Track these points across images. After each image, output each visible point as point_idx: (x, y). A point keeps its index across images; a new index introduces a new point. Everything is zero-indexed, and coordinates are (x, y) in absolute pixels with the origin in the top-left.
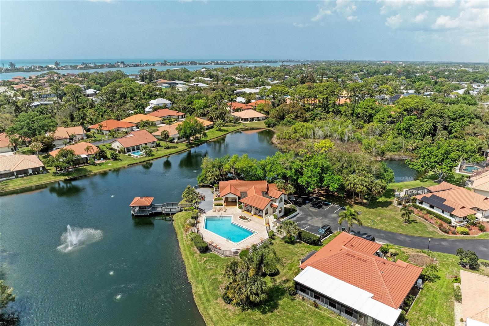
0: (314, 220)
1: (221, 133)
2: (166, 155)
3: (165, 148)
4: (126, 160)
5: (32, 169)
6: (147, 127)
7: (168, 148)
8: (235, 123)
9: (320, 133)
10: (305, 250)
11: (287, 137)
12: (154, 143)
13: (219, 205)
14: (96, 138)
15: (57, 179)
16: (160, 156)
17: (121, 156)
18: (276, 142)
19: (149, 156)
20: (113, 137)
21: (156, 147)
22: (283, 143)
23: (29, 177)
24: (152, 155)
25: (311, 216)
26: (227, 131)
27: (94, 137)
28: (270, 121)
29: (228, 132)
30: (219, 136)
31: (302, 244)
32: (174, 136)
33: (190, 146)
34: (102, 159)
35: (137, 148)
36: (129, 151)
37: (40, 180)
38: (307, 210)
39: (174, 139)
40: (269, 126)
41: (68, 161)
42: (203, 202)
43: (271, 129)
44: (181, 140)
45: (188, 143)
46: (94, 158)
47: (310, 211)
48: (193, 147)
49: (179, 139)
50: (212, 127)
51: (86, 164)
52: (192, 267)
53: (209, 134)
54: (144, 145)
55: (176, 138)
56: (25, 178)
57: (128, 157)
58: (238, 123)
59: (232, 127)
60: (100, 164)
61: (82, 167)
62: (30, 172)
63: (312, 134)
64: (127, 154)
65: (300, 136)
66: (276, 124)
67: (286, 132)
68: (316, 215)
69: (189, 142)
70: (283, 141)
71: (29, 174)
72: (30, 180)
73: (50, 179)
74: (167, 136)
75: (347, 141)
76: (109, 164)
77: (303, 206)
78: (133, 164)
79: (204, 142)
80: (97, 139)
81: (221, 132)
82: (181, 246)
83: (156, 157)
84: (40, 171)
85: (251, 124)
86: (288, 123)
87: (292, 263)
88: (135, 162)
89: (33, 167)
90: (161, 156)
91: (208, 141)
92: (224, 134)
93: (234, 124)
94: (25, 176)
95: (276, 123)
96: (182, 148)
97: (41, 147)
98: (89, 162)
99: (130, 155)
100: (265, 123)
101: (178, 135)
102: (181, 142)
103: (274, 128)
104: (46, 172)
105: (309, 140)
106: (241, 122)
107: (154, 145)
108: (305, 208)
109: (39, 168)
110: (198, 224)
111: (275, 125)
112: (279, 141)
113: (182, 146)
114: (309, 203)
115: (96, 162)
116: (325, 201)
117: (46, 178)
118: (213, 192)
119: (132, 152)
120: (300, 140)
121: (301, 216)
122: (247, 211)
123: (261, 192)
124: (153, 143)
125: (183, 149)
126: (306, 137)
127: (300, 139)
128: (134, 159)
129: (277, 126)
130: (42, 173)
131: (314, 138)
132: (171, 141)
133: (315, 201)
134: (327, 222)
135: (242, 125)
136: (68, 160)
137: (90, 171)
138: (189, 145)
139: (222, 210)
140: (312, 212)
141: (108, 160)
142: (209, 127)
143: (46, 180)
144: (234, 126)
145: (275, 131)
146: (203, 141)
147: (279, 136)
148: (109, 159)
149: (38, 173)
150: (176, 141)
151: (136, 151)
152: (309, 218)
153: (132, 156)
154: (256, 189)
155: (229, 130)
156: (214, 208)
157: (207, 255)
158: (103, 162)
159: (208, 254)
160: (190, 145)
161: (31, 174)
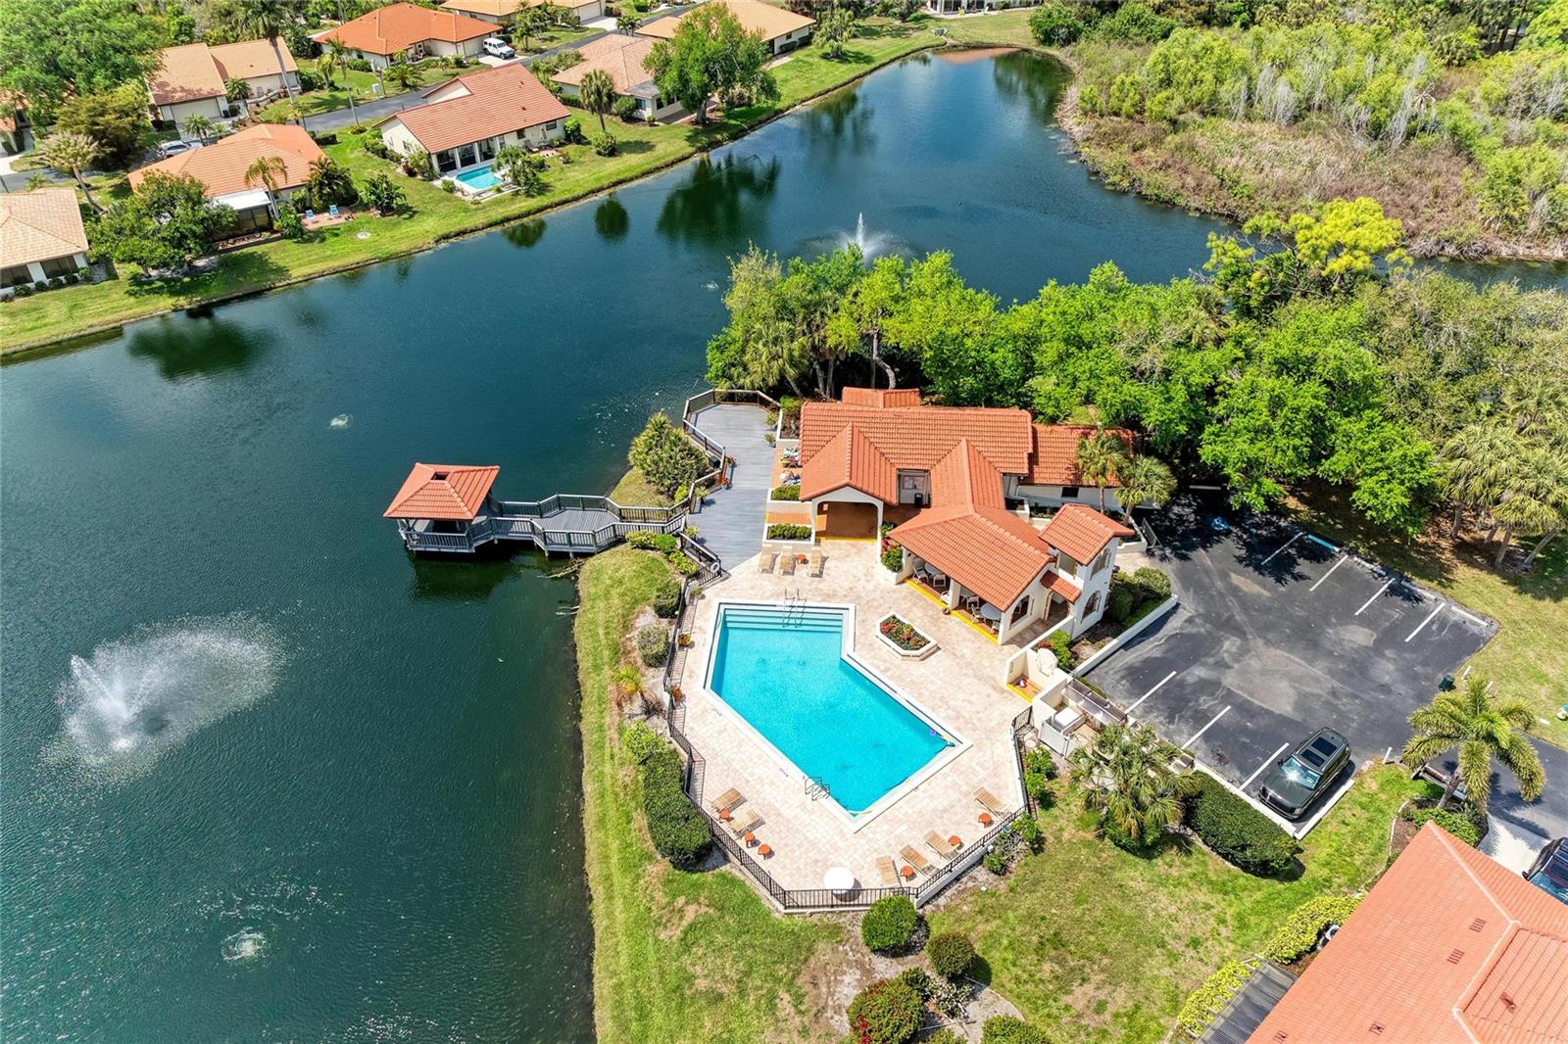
0: (1255, 664)
1: (843, 72)
2: (597, 185)
3: (599, 153)
4: (431, 213)
5: (43, 263)
6: (547, 35)
7: (613, 151)
8: (903, 17)
9: (1282, 94)
10: (1208, 907)
11: (1127, 106)
12: (555, 127)
13: (792, 537)
14: (337, 89)
15: (145, 308)
16: (576, 194)
17: (411, 191)
18: (1076, 129)
19: (528, 194)
20: (405, 85)
21: (562, 145)
22: (1109, 139)
23: (32, 299)
24: (543, 189)
25: (1238, 631)
26: (868, 60)
27: (332, 84)
28: (1055, 14)
29: (873, 66)
30: (830, 86)
31: (1192, 860)
32: (641, 94)
33: (705, 140)
34: (333, 207)
35: (485, 149)
36: (447, 163)
37: (77, 313)
38: (1219, 584)
39: (639, 104)
40: (1048, 38)
41: (178, 235)
42: (719, 496)
43: (1054, 51)
44: (668, 110)
45: (696, 123)
46: (303, 206)
47: (1235, 590)
48: (719, 144)
49: (660, 105)
50: (806, 42)
51: (266, 235)
52: (624, 960)
53: (791, 73)
54: (512, 142)
55: (648, 103)
56: (19, 302)
57: (442, 200)
58: (917, 19)
59: (888, 38)
60: (319, 236)
61: (250, 250)
62: (38, 275)
63: (1243, 96)
64: (438, 183)
65: (1186, 101)
66: (1079, 31)
67: (1123, 83)
68: (1267, 624)
69: (702, 121)
70: (1109, 123)
71: (31, 285)
72: (35, 315)
73: (113, 310)
74: (605, 99)
75: (1399, 139)
76: (360, 236)
77: (1200, 555)
78: (458, 234)
79: (764, 116)
80: (338, 94)
81: (844, 67)
82: (589, 787)
83: (556, 199)
84: (77, 270)
85: (972, 24)
86: (1134, 30)
87: (1137, 1007)
88: (468, 224)
89: (44, 257)
90: (579, 191)
91: (782, 111)
92: (853, 75)
93: (898, 23)
94: (18, 294)
95: (1080, 24)
96: (670, 149)
97: (85, 155)
98: (276, 225)
99: (450, 189)
100: (1032, 22)
101: (655, 91)
102: (668, 120)
103: (1069, 49)
104: (104, 276)
105: (1226, 122)
106: (930, 11)
107: (555, 134)
108: (1207, 572)
109: (70, 258)
110: (680, 654)
111: (1072, 37)
112: (1089, 124)
113: (672, 141)
114: (1228, 533)
115: (311, 222)
116: (1308, 528)
117: (101, 305)
118: (771, 440)
119: (461, 170)
120: (1185, 125)
121: (1190, 630)
122: (923, 580)
123: (999, 477)
124: (551, 125)
125: (672, 158)
126: (1211, 109)
127: (1182, 118)
128: (466, 210)
129: (1082, 43)
130: (88, 280)
131: (1248, 118)
132: (630, 117)
133: (1257, 526)
134: (1317, 680)
135: (932, 26)
136: (177, 229)
137: (281, 271)
138: (703, 132)
139: (805, 561)
140: (1245, 601)
141: (359, 214)
142: (795, 38)
143: (99, 315)
144: (898, 33)
145: (1073, 64)
146: (761, 111)
147: (1091, 99)
148: (366, 207)
149: (73, 282)
150: (647, 113)
151: (480, 164)
152: (1230, 645)
153: (459, 194)
154: (974, 454)
155: (876, 54)
156: (767, 551)
157: (702, 886)
158: (336, 221)
159: (709, 876)
160: (707, 132)
161: (41, 287)
